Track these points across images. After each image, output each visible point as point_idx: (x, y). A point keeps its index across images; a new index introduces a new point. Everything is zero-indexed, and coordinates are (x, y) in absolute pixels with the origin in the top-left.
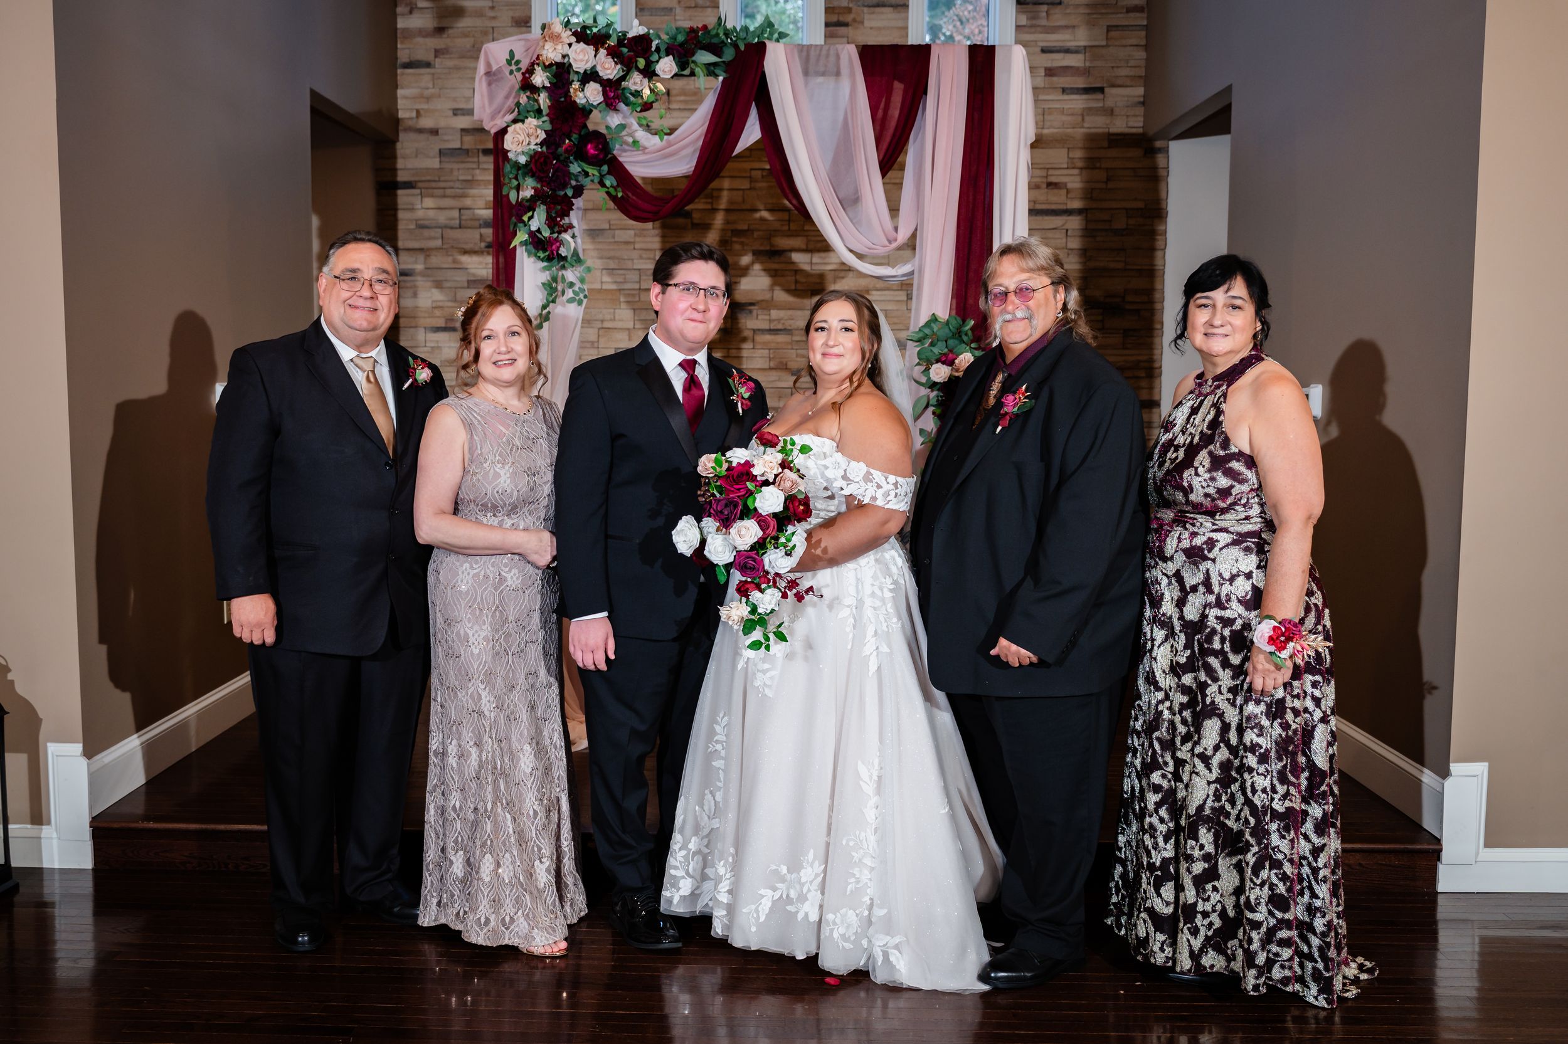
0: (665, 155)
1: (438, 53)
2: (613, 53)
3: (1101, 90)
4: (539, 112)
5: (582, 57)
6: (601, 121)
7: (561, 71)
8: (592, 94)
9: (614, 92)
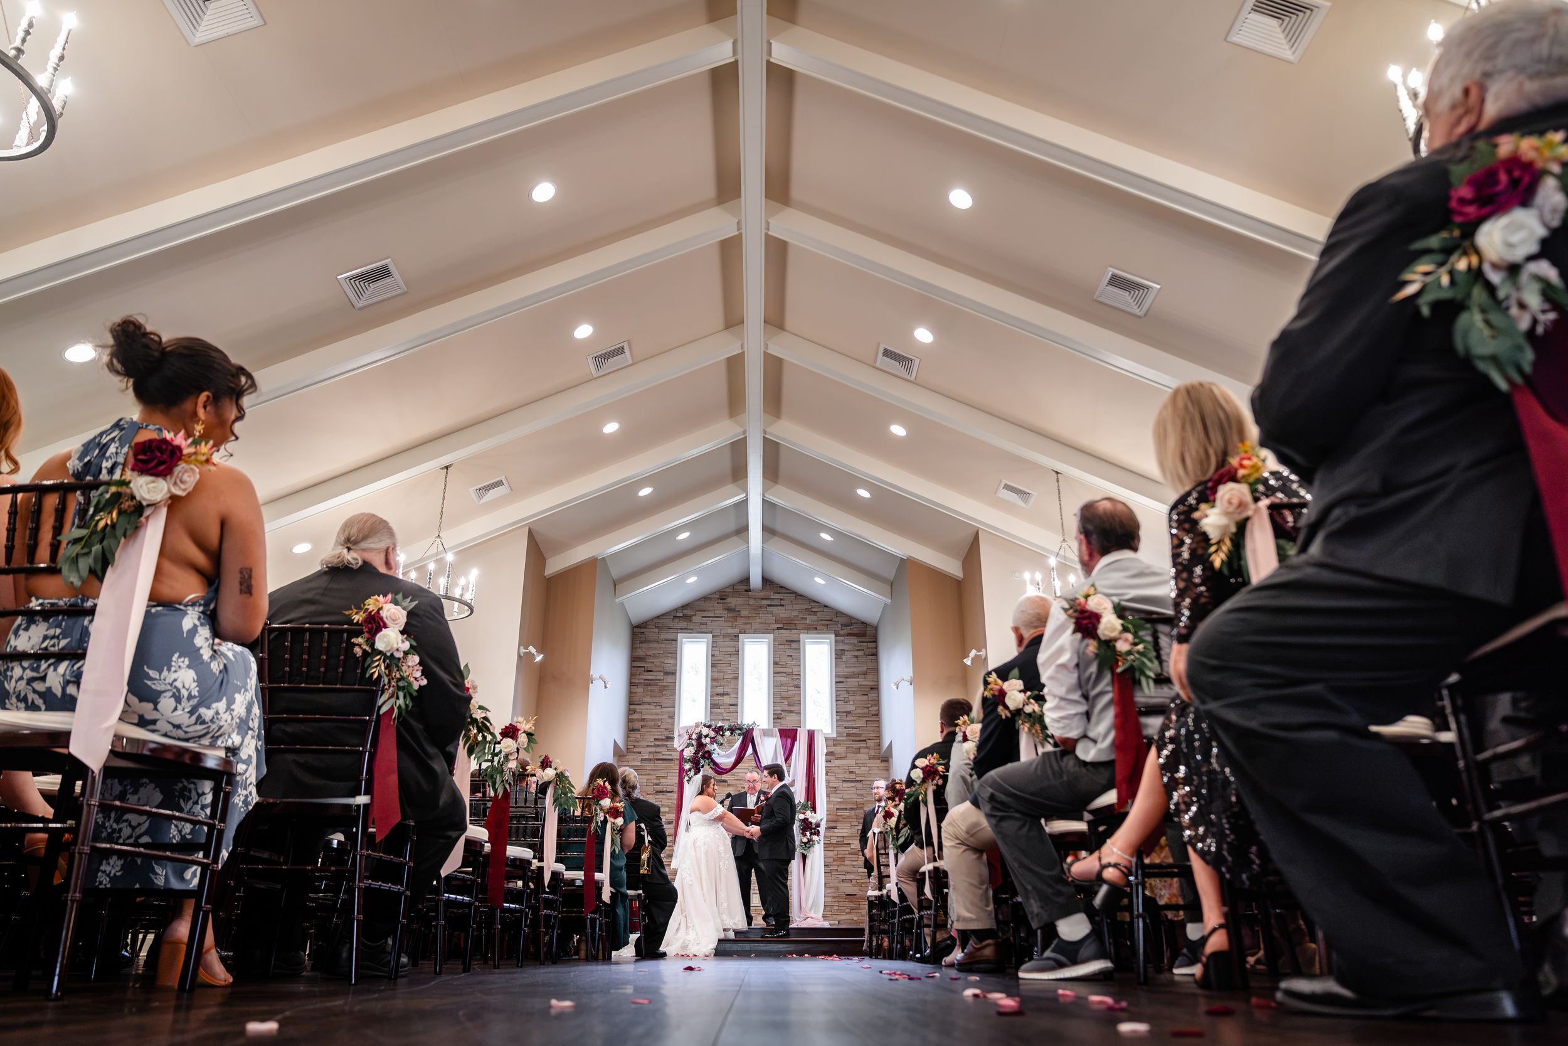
0: (727, 756)
1: (642, 727)
2: (713, 730)
3: (865, 741)
4: (693, 746)
5: (705, 731)
6: (709, 747)
7: (700, 736)
8: (708, 740)
9: (713, 740)
